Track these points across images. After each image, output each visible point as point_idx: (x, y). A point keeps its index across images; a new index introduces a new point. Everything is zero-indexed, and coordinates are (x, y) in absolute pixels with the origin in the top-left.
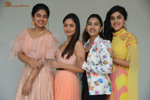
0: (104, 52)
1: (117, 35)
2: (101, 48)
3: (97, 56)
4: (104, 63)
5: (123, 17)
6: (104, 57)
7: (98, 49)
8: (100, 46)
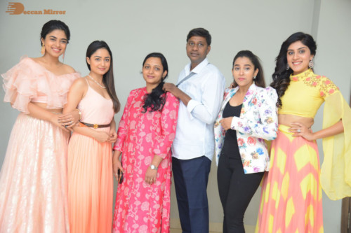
0: (266, 104)
1: (300, 78)
2: (261, 99)
3: (255, 113)
4: (266, 121)
5: (308, 51)
6: (267, 112)
7: (258, 101)
8: (260, 97)
